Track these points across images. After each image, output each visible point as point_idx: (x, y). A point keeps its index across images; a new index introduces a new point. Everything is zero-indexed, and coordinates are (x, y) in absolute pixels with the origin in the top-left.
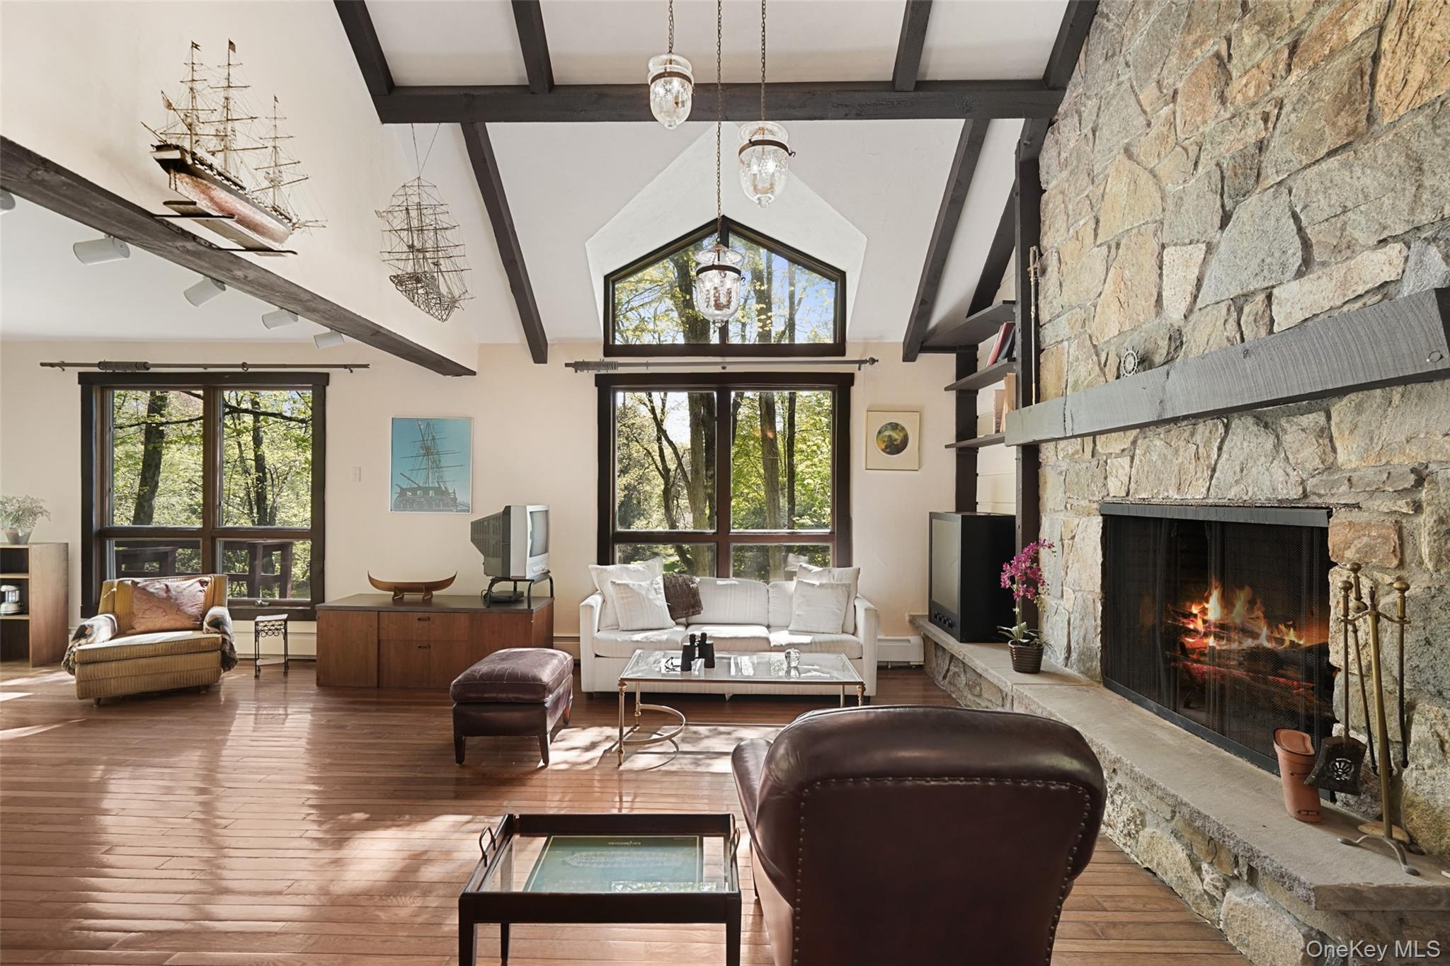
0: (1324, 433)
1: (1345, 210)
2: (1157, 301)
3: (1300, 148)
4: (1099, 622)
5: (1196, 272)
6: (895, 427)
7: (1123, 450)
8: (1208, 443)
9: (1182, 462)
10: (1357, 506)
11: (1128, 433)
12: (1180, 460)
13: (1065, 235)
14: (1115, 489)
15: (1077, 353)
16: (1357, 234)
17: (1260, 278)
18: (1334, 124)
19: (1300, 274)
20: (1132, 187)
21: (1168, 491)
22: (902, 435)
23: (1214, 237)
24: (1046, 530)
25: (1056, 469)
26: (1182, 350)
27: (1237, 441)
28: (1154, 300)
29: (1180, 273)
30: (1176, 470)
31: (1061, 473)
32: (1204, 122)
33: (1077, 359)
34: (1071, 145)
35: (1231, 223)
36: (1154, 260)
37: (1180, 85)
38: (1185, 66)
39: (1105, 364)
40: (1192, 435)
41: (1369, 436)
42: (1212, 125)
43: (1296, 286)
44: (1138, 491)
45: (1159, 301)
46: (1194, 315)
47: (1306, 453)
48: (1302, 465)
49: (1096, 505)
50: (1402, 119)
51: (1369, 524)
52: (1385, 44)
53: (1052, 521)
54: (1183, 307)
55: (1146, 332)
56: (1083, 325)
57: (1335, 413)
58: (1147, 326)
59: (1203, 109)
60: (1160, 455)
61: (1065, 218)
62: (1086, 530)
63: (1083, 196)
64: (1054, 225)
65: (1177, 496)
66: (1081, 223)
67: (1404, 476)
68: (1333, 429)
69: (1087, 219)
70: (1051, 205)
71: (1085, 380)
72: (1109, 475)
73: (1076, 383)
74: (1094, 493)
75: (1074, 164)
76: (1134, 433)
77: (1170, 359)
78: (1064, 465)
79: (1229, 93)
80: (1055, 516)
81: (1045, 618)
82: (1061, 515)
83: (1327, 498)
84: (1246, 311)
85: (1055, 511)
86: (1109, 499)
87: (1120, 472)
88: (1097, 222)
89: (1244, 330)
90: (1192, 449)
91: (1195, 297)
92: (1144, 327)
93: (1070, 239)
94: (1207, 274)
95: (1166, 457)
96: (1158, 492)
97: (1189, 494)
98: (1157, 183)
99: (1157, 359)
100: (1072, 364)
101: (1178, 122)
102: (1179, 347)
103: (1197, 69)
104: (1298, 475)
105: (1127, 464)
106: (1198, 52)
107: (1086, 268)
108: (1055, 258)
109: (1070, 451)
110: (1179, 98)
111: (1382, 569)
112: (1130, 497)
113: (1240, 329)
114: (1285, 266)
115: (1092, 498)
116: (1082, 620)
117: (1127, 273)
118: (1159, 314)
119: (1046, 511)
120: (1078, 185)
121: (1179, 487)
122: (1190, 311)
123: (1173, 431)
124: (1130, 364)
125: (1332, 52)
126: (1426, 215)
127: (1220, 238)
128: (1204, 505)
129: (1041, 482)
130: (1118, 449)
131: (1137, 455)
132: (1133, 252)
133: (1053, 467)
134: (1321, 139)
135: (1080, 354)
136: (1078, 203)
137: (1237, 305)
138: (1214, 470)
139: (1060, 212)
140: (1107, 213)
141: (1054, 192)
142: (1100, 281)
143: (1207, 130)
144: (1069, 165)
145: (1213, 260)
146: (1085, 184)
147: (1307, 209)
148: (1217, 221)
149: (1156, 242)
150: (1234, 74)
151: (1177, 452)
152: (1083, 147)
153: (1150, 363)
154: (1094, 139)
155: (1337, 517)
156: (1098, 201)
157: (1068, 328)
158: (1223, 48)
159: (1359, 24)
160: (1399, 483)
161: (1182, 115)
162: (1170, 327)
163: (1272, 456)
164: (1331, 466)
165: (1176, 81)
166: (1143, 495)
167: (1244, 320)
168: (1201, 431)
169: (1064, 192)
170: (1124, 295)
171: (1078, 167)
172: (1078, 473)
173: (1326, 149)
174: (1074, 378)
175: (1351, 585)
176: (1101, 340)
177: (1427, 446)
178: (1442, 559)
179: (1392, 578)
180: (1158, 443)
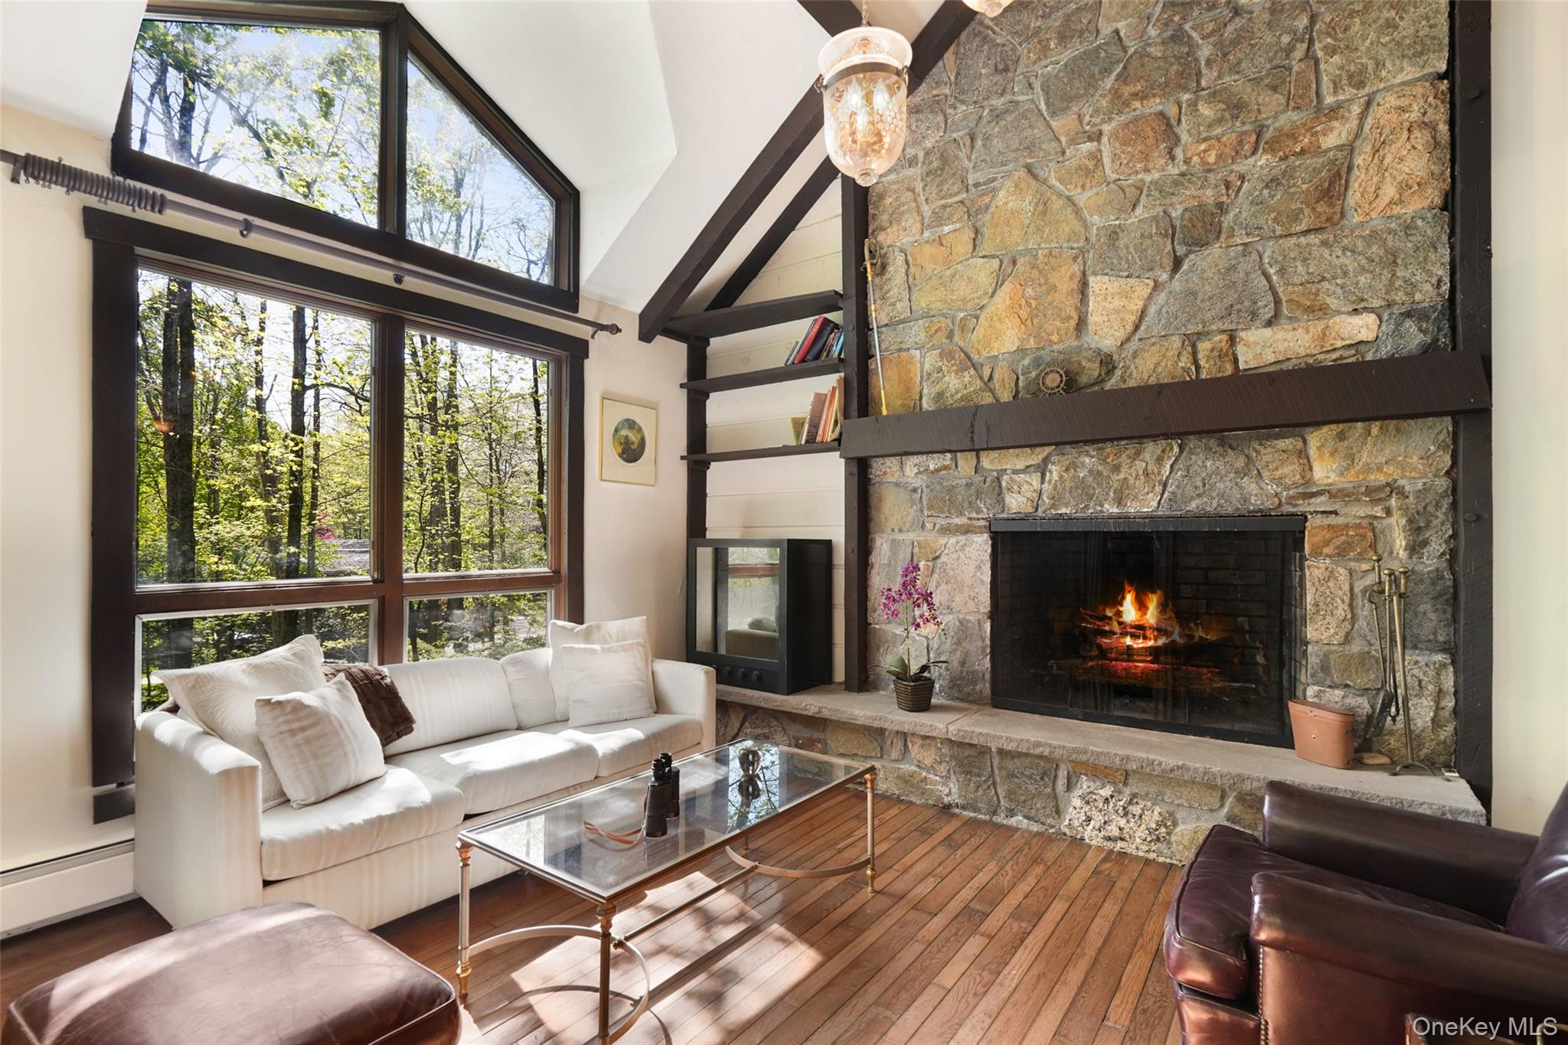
0: (1303, 454)
1: (1324, 279)
2: (1077, 324)
3: (1275, 219)
4: (988, 642)
5: (1140, 304)
6: (631, 424)
7: (1027, 467)
8: (1160, 460)
9: (1125, 479)
10: (1335, 513)
11: (1038, 450)
12: (1122, 476)
13: (917, 237)
14: (1016, 503)
15: (940, 364)
16: (1329, 300)
17: (1227, 321)
18: (1314, 209)
19: (1269, 323)
20: (1041, 208)
21: (1102, 506)
22: (639, 437)
23: (1165, 276)
24: (883, 553)
25: (905, 486)
26: (1118, 373)
27: (1198, 459)
28: (1073, 323)
29: (1117, 303)
30: (1116, 485)
31: (915, 490)
32: (1147, 170)
33: (940, 370)
34: (928, 144)
35: (1185, 267)
36: (1075, 285)
37: (1107, 128)
38: (1120, 112)
39: (991, 378)
40: (1138, 453)
41: (1351, 458)
42: (1156, 175)
43: (1267, 333)
44: (1053, 506)
45: (1081, 324)
46: (1134, 344)
47: (1286, 470)
48: (1279, 481)
49: (982, 523)
50: (1377, 223)
51: (1347, 526)
52: (1358, 160)
53: (894, 543)
54: (1121, 334)
55: (1060, 352)
56: (950, 336)
57: (1315, 439)
58: (1061, 347)
59: (1146, 158)
60: (1091, 471)
61: (918, 219)
62: (963, 548)
63: (950, 201)
64: (899, 222)
65: (1115, 510)
66: (946, 229)
67: (1380, 488)
68: (1313, 452)
69: (958, 226)
70: (890, 200)
71: (957, 392)
72: (1005, 491)
73: (940, 395)
74: (979, 511)
75: (935, 164)
76: (1048, 450)
77: (1100, 381)
78: (917, 482)
79: (1179, 153)
80: (900, 537)
81: (882, 650)
82: (911, 536)
83: (1303, 507)
84: (1204, 347)
85: (900, 530)
86: (1005, 515)
87: (1025, 487)
88: (977, 232)
89: (1202, 363)
90: (1140, 465)
91: (1137, 328)
92: (1056, 347)
93: (927, 242)
94: (1152, 310)
95: (1099, 474)
96: (1087, 507)
97: (1132, 508)
98: (1077, 211)
99: (1083, 380)
100: (929, 374)
101: (1107, 160)
102: (1111, 371)
103: (1136, 120)
104: (1272, 488)
105: (1035, 480)
106: (1137, 104)
107: (961, 277)
108: (900, 258)
109: (932, 467)
110: (1105, 139)
111: (1360, 558)
112: (1040, 513)
113: (1196, 362)
114: (1254, 315)
115: (974, 515)
116: (959, 643)
117: (1029, 291)
118: (1078, 337)
119: (883, 532)
120: (945, 188)
121: (1119, 501)
122: (1128, 339)
123: (1109, 448)
124: (1053, 380)
125: (1303, 152)
126: (1400, 297)
127: (1172, 278)
128: (1151, 518)
129: (873, 501)
130: (1020, 465)
131: (1055, 471)
132: (1040, 272)
133: (897, 484)
134: (1296, 217)
135: (945, 365)
136: (944, 207)
137: (1192, 341)
138: (1165, 485)
139: (909, 210)
140: (997, 226)
141: (895, 187)
142: (986, 293)
143: (1148, 178)
144: (924, 163)
145: (1161, 298)
146: (955, 189)
147: (1282, 271)
148: (1168, 263)
149: (1076, 268)
150: (1185, 137)
151: (1117, 468)
152: (952, 150)
153: (1071, 383)
154: (972, 147)
155: (1313, 522)
156: (978, 211)
157: (922, 336)
158: (1172, 111)
159: (1334, 137)
160: (1376, 494)
161: (1115, 156)
162: (1099, 351)
163: (1243, 473)
164: (1309, 482)
165: (1103, 122)
166: (1063, 510)
167: (1200, 356)
168: (1151, 450)
169: (913, 191)
170: (1024, 314)
171: (942, 169)
172: (951, 489)
173: (1303, 227)
174: (937, 389)
175: (1331, 575)
176: (985, 354)
177: (1402, 466)
178: (1415, 548)
179: (1365, 567)
180: (1087, 460)
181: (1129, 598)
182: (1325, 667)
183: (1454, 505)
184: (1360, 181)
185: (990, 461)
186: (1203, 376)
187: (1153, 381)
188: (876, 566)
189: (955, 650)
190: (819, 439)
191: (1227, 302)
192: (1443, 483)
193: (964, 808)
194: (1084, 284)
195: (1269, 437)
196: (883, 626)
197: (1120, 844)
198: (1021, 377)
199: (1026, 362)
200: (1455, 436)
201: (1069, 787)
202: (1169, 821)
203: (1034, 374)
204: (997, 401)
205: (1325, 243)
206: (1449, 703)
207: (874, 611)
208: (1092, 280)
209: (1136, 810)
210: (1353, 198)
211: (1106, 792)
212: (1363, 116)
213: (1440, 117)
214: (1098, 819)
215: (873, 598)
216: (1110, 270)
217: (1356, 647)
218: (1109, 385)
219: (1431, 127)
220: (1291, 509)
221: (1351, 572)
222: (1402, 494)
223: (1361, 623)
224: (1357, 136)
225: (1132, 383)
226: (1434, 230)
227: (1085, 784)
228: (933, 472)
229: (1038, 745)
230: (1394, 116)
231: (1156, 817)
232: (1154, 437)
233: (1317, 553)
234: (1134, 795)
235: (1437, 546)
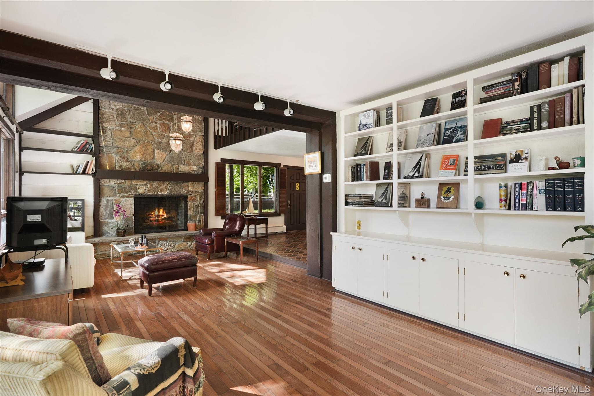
1: (190, 160)
4: (133, 221)
5: (165, 157)
7: (143, 184)
8: (168, 185)
10: (191, 195)
11: (145, 181)
12: (161, 187)
13: (114, 128)
14: (140, 191)
16: (191, 163)
17: (177, 163)
20: (146, 132)
21: (158, 192)
23: (168, 153)
24: (104, 202)
25: (111, 186)
26: (160, 168)
27: (174, 185)
28: (152, 157)
29: (161, 156)
30: (160, 189)
31: (114, 187)
32: (166, 133)
33: (121, 160)
34: (118, 107)
35: (172, 152)
36: (152, 150)
37: (158, 122)
38: (161, 121)
39: (134, 165)
40: (164, 183)
41: (194, 187)
42: (167, 135)
43: (183, 166)
44: (148, 192)
45: (153, 158)
46: (163, 164)
47: (186, 188)
48: (185, 190)
49: (132, 195)
50: (196, 153)
51: (193, 197)
52: (195, 144)
53: (108, 200)
54: (161, 161)
55: (149, 162)
56: (123, 153)
57: (190, 184)
58: (149, 161)
59: (166, 131)
60: (156, 186)
61: (115, 124)
62: (127, 201)
63: (124, 123)
64: (109, 122)
65: (160, 193)
66: (123, 129)
67: (197, 191)
68: (189, 186)
69: (126, 129)
70: (106, 116)
71: (125, 166)
72: (137, 189)
73: (121, 166)
74: (131, 193)
75: (120, 113)
76: (147, 181)
77: (157, 169)
78: (115, 186)
79: (170, 132)
80: (109, 198)
81: (104, 226)
82: (112, 198)
83: (188, 194)
84: (174, 166)
85: (109, 197)
86: (137, 194)
87: (142, 188)
88: (131, 132)
89: (174, 169)
90: (165, 186)
91: (164, 161)
92: (148, 161)
93: (117, 130)
94: (166, 158)
95: (157, 187)
96: (155, 193)
97: (163, 193)
98: (153, 136)
99: (154, 168)
100: (118, 161)
101: (158, 128)
102: (159, 168)
103: (164, 123)
104: (184, 191)
105: (144, 187)
106: (164, 121)
107: (127, 141)
108: (110, 132)
109: (119, 182)
110: (158, 124)
111: (194, 202)
112: (145, 194)
113: (173, 169)
114: (182, 163)
115: (130, 194)
116: (126, 222)
117: (143, 148)
118: (153, 160)
119: (104, 197)
120: (123, 119)
121: (161, 192)
122: (162, 163)
123: (159, 182)
124: (149, 168)
125: (188, 140)
126: (199, 165)
127: (170, 153)
128: (166, 195)
129: (101, 190)
130: (141, 184)
131: (149, 186)
132: (146, 145)
133: (108, 186)
134: (187, 149)
135: (122, 159)
136: (123, 124)
137: (173, 165)
138: (168, 189)
139: (112, 121)
140: (136, 133)
141: (108, 113)
142: (133, 146)
143: (166, 135)
144: (116, 111)
145: (168, 156)
146: (125, 121)
147: (185, 157)
148: (169, 150)
149: (153, 147)
150: (172, 130)
151: (160, 186)
152: (124, 112)
153: (152, 169)
154: (130, 113)
155: (189, 196)
156: (131, 128)
157: (116, 151)
158: (170, 125)
159: (192, 139)
160: (196, 192)
161: (160, 129)
162: (157, 164)
163: (180, 188)
164: (189, 190)
165: (158, 121)
166: (150, 193)
167: (174, 168)
168: (166, 183)
169: (113, 116)
170: (142, 153)
171: (122, 115)
172: (125, 188)
173: (188, 151)
174: (120, 165)
175: (191, 204)
176: (132, 159)
177: (199, 189)
178: (200, 200)
179: (195, 203)
180: (155, 184)
181: (157, 210)
182: (190, 218)
183: (204, 194)
184: (195, 147)
185: (134, 182)
186: (175, 172)
187: (166, 172)
188: (102, 206)
189: (125, 223)
190: (86, 172)
191: (179, 160)
192: (203, 191)
193: (136, 254)
194: (154, 151)
195: (184, 183)
196: (104, 220)
197: (167, 251)
198: (141, 166)
199: (142, 163)
200: (204, 185)
201: (158, 244)
202: (174, 245)
203: (144, 166)
204: (136, 170)
205: (191, 155)
206: (204, 221)
207: (102, 216)
208: (156, 150)
209: (170, 244)
210: (194, 149)
211: (165, 243)
212: (195, 137)
213: (203, 141)
214: (164, 247)
215: (101, 214)
216: (159, 149)
217: (194, 214)
218: (159, 170)
219: (202, 142)
220: (186, 194)
221: (193, 203)
222: (199, 192)
223: (195, 211)
224: (194, 140)
225: (163, 171)
226: (202, 156)
227: (161, 242)
228: (119, 184)
229: (155, 236)
230: (198, 139)
231: (173, 244)
232: (167, 181)
233: (189, 201)
234: (169, 242)
235: (202, 200)
